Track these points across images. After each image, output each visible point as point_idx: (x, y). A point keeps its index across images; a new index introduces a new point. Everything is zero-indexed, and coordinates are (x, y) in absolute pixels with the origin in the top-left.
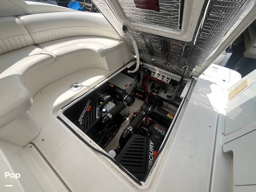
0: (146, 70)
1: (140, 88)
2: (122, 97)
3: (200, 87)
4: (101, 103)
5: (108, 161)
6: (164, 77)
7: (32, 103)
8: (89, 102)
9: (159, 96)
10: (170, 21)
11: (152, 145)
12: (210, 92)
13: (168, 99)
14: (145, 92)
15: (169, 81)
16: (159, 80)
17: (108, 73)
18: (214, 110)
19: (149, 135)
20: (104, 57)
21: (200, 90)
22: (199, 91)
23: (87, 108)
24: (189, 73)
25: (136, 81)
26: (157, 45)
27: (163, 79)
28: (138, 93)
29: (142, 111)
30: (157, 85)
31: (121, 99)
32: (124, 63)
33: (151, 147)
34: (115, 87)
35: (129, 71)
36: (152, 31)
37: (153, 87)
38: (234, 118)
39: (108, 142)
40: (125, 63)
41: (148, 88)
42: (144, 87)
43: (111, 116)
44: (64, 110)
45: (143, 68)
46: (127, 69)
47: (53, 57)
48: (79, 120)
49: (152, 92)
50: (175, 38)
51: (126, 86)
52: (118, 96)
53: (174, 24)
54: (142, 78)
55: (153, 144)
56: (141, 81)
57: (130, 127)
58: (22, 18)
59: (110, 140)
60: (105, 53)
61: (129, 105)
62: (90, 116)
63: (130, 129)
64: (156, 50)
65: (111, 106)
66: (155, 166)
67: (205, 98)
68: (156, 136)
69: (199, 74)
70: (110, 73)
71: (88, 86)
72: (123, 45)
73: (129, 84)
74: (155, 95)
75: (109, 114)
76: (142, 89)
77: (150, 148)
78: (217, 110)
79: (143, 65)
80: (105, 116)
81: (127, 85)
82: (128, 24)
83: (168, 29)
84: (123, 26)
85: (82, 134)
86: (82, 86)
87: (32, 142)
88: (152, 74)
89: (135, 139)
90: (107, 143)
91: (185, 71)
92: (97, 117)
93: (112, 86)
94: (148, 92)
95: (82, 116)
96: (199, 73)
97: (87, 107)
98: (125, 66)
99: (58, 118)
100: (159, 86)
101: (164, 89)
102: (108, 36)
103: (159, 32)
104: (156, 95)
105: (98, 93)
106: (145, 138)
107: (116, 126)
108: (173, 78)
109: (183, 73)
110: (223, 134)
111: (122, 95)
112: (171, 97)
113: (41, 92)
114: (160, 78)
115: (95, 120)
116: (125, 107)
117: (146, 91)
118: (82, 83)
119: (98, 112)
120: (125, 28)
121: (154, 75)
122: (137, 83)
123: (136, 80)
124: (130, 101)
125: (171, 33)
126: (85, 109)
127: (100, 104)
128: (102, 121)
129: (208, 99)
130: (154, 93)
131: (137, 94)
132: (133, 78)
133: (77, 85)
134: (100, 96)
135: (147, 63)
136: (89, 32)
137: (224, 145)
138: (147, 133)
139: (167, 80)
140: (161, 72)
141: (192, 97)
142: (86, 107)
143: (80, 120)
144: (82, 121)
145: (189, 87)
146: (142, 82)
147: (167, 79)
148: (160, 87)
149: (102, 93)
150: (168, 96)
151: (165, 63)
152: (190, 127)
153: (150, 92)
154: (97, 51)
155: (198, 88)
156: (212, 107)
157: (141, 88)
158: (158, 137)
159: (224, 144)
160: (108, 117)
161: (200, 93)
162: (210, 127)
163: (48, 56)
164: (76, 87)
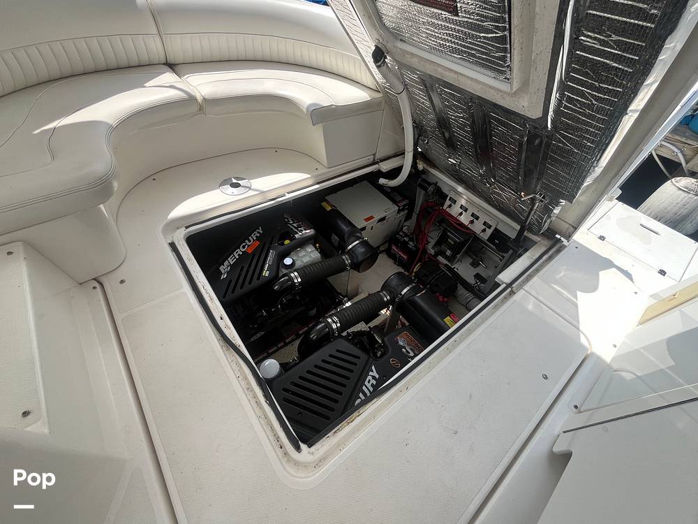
0: (431, 189)
1: (406, 235)
2: (345, 242)
3: (565, 267)
4: (287, 242)
5: (244, 372)
6: (477, 218)
7: (116, 189)
8: (259, 233)
9: (451, 270)
10: (485, 48)
11: (374, 377)
12: (592, 287)
13: (477, 283)
14: (418, 249)
15: (489, 232)
16: (461, 224)
17: (323, 171)
18: (580, 339)
19: (379, 354)
20: (320, 125)
21: (562, 274)
22: (557, 277)
23: (250, 245)
24: (542, 219)
25: (402, 213)
26: (460, 117)
27: (472, 222)
28: (397, 247)
29: (384, 292)
30: (454, 238)
31: (342, 248)
32: (374, 155)
33: (369, 382)
34: (336, 214)
35: (382, 181)
36: (443, 72)
37: (442, 240)
38: (634, 376)
39: (282, 344)
40: (378, 156)
41: (430, 239)
42: (419, 234)
43: (300, 280)
44: (190, 232)
45: (424, 180)
46: (379, 174)
47: (196, 100)
48: (222, 268)
49: (437, 254)
50: (501, 102)
51: (367, 220)
52: (335, 238)
53: (495, 57)
54: (418, 209)
55: (377, 376)
56: (415, 216)
57: (335, 319)
59: (287, 341)
60: (323, 115)
61: (357, 266)
62: (249, 266)
63: (334, 322)
64: (459, 134)
65: (309, 255)
66: (351, 422)
67: (569, 300)
68: (392, 361)
69: (572, 229)
70: (329, 172)
71: (263, 192)
72: (380, 103)
73: (379, 217)
74: (442, 264)
75: (296, 274)
76: (411, 239)
77: (366, 383)
78: (588, 340)
79: (424, 172)
80: (284, 275)
81: (371, 218)
82: (389, 46)
83: (482, 70)
84: (376, 46)
85: (210, 296)
86: (250, 188)
87: (101, 279)
88: (448, 202)
89: (338, 351)
90: (279, 346)
91: (532, 209)
92: (266, 273)
93: (329, 208)
94: (425, 251)
95: (231, 261)
96: (573, 227)
97: (250, 241)
98: (377, 163)
99: (173, 246)
100: (459, 243)
101: (472, 255)
102: (347, 75)
103: (461, 78)
104: (446, 265)
105: (286, 216)
106: (363, 356)
107: (314, 312)
108: (501, 228)
109: (525, 215)
110: (576, 407)
111: (346, 236)
112: (486, 281)
113: (154, 179)
114: (464, 219)
115: (258, 279)
116: (342, 268)
117: (420, 246)
118: (251, 181)
119: (270, 263)
120: (379, 55)
121: (450, 206)
122: (405, 221)
123: (403, 210)
124: (360, 258)
125: (491, 87)
126: (244, 247)
127: (282, 244)
128: (274, 285)
129: (576, 306)
130: (440, 258)
131: (394, 247)
132: (395, 202)
133: (239, 182)
134: (290, 224)
135: (438, 168)
136: (301, 56)
137: (562, 435)
138: (376, 348)
139: (484, 231)
140: (472, 203)
141: (527, 287)
142: (247, 241)
143: (224, 269)
144: (228, 273)
145: (532, 261)
146: (417, 219)
147: (484, 227)
148: (463, 244)
149: (296, 219)
150: (477, 276)
151: (481, 175)
152: (484, 361)
153: (432, 252)
154: (306, 106)
155: (559, 268)
156: (578, 329)
157: (408, 236)
158: (397, 363)
159: (564, 432)
160: (291, 279)
161: (557, 282)
162: (546, 378)
163: (183, 95)
164: (236, 186)
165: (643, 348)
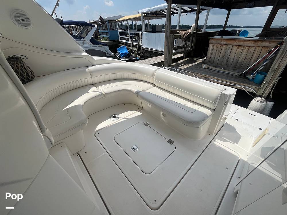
3: (225, 131)
21: (225, 134)
22: (223, 135)
47: (103, 94)
58: (90, 68)
71: (123, 118)
78: (239, 155)
86: (119, 117)
87: (79, 153)
110: (239, 177)
118: (119, 115)
137: (236, 186)
141: (214, 139)
154: (135, 92)
161: (224, 137)
162: (227, 169)
163: (100, 93)
164: (114, 117)
165: (254, 154)
